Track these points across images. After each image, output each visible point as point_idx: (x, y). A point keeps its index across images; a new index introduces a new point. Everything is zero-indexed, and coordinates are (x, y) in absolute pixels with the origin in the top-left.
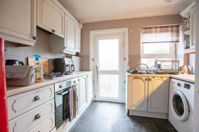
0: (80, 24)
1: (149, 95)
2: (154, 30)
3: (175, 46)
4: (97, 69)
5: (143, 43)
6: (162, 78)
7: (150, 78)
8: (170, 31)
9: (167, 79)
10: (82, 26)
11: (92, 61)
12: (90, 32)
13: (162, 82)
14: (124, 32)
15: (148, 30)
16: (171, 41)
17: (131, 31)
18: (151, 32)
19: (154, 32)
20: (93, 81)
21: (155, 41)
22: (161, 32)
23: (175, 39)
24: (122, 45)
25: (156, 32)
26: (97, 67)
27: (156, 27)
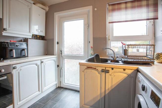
0: (46, 7)
1: (107, 92)
2: (123, 6)
3: (154, 25)
4: (61, 54)
5: (109, 23)
6: (124, 70)
7: (107, 69)
8: (144, 6)
9: (133, 72)
10: (47, 9)
11: (56, 45)
12: (55, 13)
13: (125, 75)
14: (89, 11)
15: (116, 7)
16: (146, 18)
17: (96, 9)
18: (119, 9)
19: (123, 9)
20: (58, 66)
21: (125, 20)
22: (133, 7)
23: (151, 15)
24: (87, 26)
25: (126, 8)
26: (61, 51)
27: (126, 3)
